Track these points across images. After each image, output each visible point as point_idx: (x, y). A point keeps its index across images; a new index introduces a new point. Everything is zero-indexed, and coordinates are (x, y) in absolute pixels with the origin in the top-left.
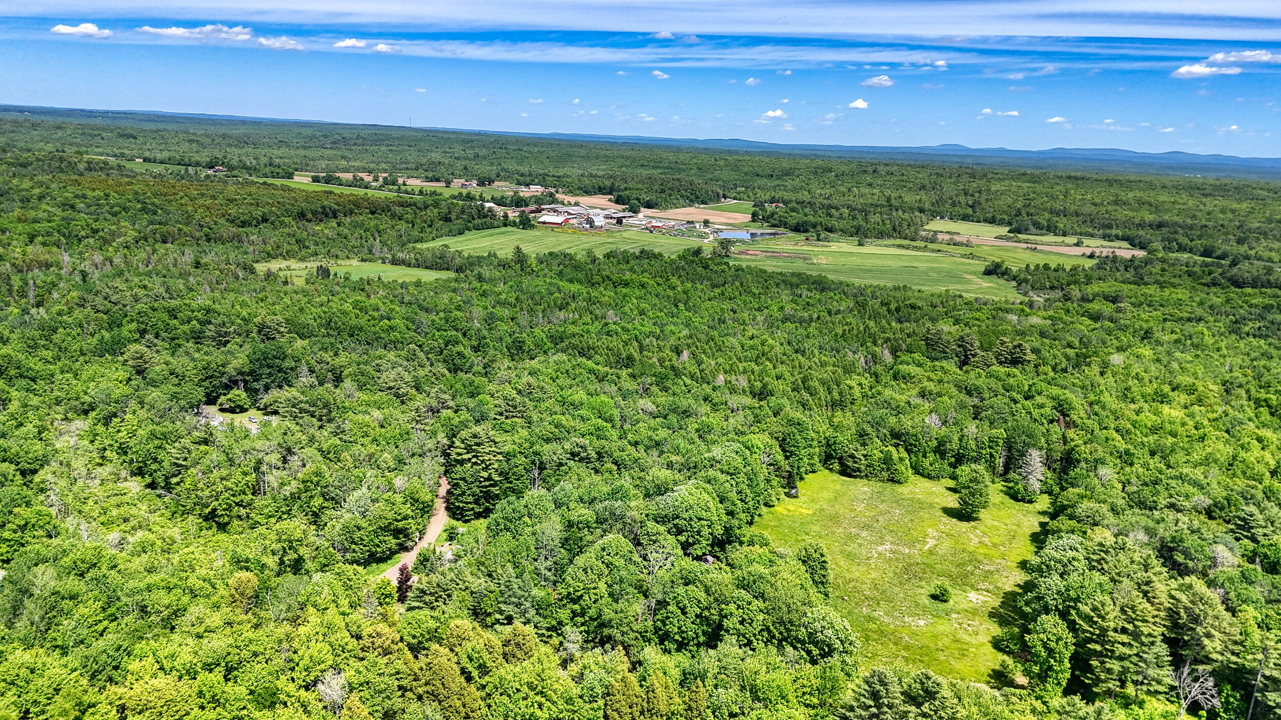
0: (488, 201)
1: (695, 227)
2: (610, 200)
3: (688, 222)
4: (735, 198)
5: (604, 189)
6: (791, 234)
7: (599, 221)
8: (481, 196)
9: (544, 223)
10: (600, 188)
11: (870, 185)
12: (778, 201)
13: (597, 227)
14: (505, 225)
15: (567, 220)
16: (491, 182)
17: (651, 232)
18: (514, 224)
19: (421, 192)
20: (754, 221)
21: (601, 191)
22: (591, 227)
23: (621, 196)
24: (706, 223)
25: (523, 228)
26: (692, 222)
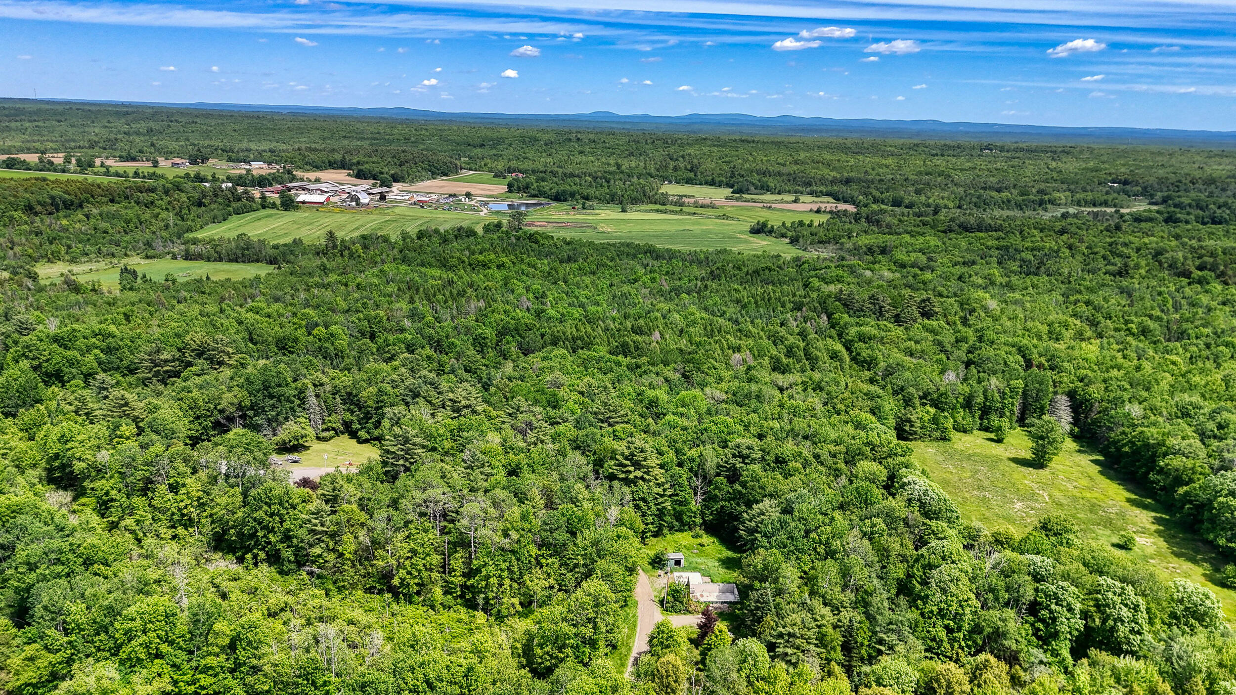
0: (223, 182)
1: (461, 200)
2: (349, 175)
3: (450, 195)
4: (470, 169)
5: (335, 163)
6: (556, 204)
7: (364, 199)
8: (213, 176)
9: (304, 203)
10: (329, 162)
11: (581, 152)
12: (514, 171)
13: (363, 204)
14: (264, 207)
15: (328, 199)
16: (204, 160)
17: (423, 207)
18: (274, 206)
19: (136, 174)
20: (510, 191)
21: (332, 165)
22: (357, 204)
23: (362, 170)
24: (468, 195)
25: (286, 210)
26: (455, 196)
